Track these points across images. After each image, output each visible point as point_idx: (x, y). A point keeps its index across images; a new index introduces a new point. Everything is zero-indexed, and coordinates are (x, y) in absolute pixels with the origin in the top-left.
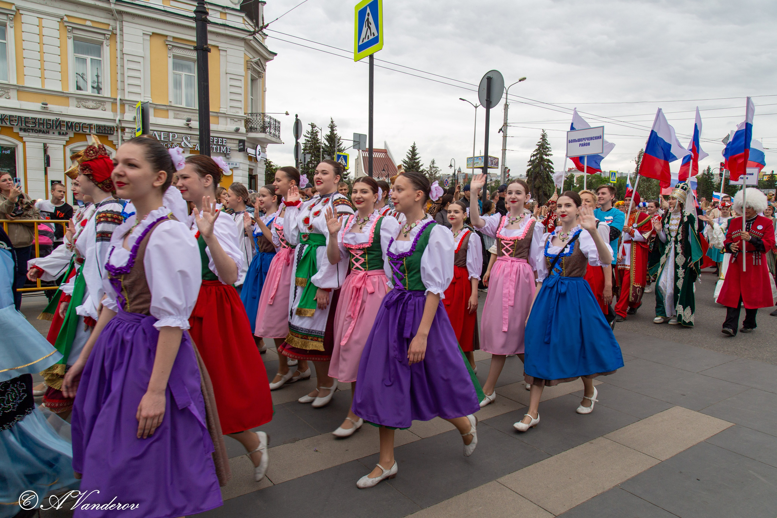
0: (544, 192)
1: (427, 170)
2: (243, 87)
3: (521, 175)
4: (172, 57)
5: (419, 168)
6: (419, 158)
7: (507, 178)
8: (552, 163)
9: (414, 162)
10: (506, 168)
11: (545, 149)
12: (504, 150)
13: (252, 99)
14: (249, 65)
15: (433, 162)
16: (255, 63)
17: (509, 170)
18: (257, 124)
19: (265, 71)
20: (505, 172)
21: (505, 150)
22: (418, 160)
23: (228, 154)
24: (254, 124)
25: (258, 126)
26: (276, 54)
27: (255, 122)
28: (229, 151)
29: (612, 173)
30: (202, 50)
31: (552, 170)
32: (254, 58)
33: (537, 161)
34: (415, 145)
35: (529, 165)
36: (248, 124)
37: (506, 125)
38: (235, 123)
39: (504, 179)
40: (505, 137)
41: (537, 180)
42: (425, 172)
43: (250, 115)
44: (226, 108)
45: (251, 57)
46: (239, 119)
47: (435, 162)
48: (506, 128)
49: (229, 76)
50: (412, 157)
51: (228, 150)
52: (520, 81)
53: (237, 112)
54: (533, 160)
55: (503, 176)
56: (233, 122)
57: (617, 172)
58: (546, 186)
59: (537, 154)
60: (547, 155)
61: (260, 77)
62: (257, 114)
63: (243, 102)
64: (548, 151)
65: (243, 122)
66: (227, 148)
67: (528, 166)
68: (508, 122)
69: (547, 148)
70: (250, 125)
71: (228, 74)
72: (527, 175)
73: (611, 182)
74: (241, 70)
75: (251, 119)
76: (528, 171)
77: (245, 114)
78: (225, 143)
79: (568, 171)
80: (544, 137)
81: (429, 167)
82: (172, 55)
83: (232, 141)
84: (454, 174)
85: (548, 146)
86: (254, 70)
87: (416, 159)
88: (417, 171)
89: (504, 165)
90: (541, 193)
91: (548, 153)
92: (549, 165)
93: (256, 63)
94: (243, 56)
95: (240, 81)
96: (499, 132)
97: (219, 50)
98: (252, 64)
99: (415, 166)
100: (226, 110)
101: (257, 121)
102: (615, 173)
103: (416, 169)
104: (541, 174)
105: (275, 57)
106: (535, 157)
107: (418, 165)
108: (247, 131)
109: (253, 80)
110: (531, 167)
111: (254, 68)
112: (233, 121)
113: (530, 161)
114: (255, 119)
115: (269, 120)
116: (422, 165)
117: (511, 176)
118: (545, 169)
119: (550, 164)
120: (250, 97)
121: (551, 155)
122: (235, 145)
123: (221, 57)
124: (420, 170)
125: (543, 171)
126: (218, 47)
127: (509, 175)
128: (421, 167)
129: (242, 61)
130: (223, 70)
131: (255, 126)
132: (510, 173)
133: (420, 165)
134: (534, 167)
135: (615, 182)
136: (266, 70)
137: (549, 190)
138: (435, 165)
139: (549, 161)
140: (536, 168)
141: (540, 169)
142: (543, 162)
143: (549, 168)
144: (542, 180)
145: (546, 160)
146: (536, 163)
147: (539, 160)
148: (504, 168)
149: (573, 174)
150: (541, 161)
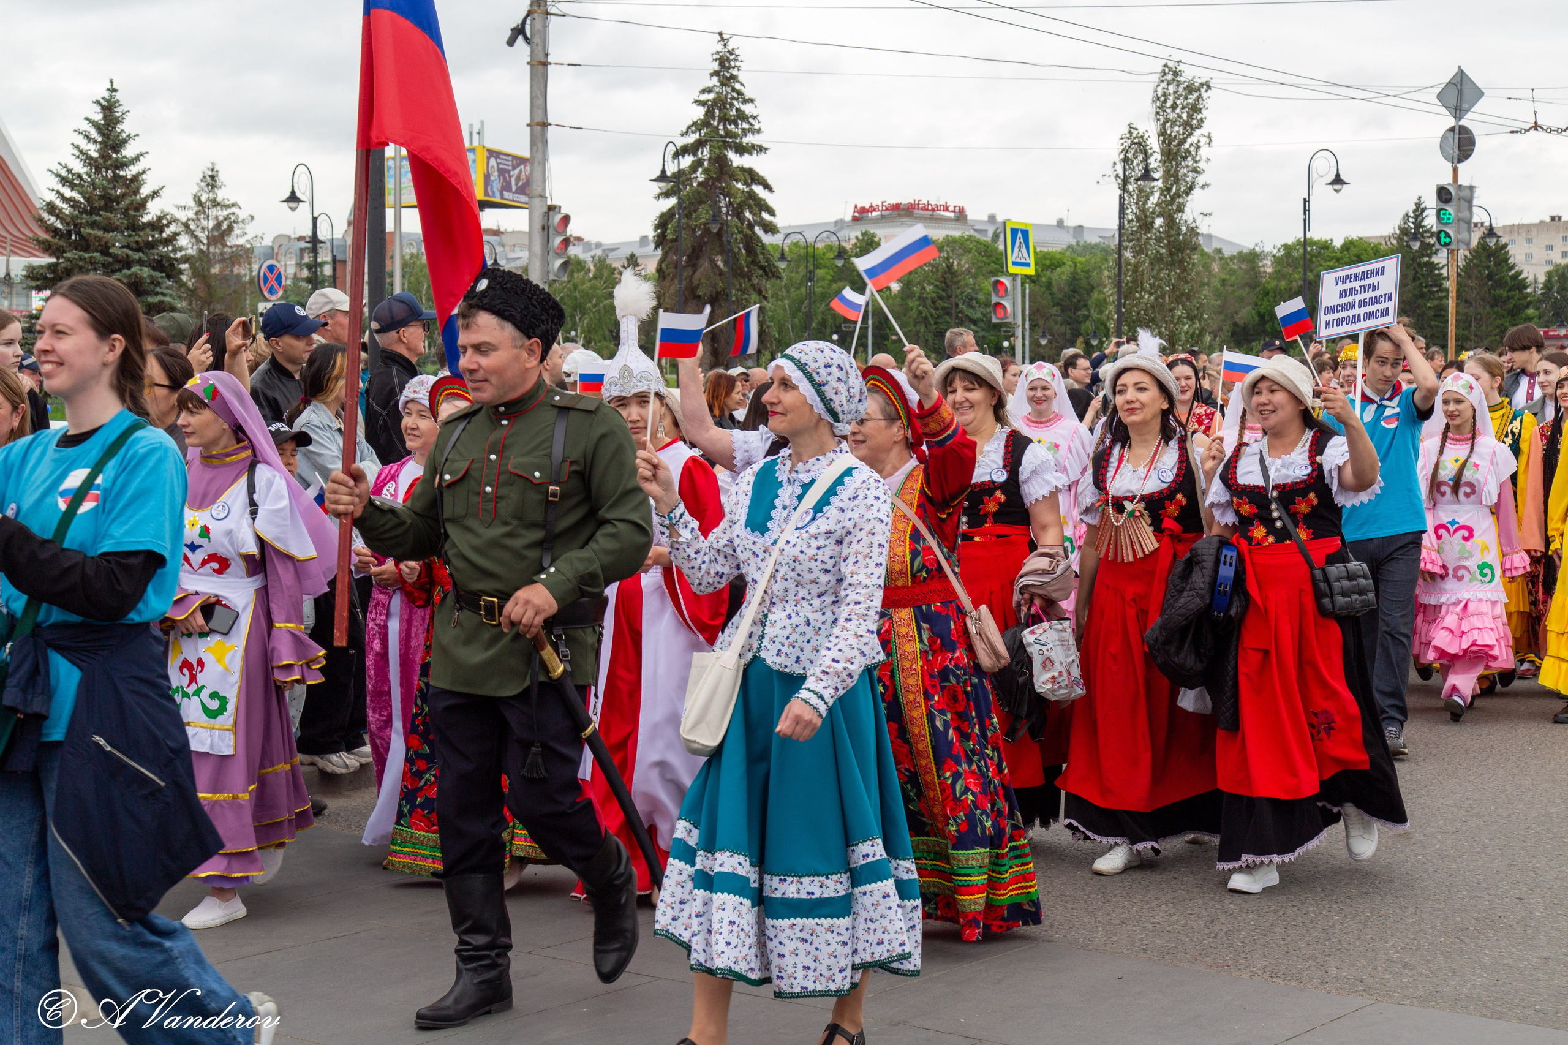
1: (183, 216)
3: (644, 239)
5: (142, 206)
6: (137, 159)
7: (559, 255)
8: (767, 186)
9: (117, 178)
10: (551, 208)
12: (539, 125)
15: (212, 181)
17: (566, 219)
20: (545, 228)
21: (545, 125)
22: (129, 172)
29: (1014, 232)
31: (765, 216)
33: (700, 176)
34: (118, 96)
35: (666, 194)
39: (546, 263)
41: (705, 264)
42: (173, 228)
47: (222, 177)
50: (104, 156)
54: (680, 173)
55: (537, 248)
57: (1060, 223)
58: (743, 291)
59: (700, 144)
60: (741, 150)
67: (658, 197)
69: (742, 116)
72: (660, 241)
73: (1012, 269)
76: (663, 222)
79: (855, 219)
81: (192, 203)
84: (315, 240)
85: (748, 109)
87: (124, 165)
88: (134, 227)
89: (543, 197)
91: (749, 139)
92: (752, 195)
99: (118, 199)
102: (1025, 233)
103: (125, 213)
104: (719, 234)
106: (687, 161)
107: (136, 192)
110: (673, 201)
113: (663, 177)
116: (155, 194)
117: (598, 245)
118: (739, 214)
119: (758, 189)
121: (761, 149)
124: (146, 219)
125: (727, 224)
127: (566, 242)
128: (150, 205)
132: (573, 230)
133: (145, 191)
134: (687, 208)
135: (1031, 271)
138: (221, 195)
139: (752, 177)
140: (695, 211)
141: (716, 216)
142: (728, 185)
143: (756, 209)
144: (726, 263)
145: (740, 175)
146: (695, 184)
147: (706, 171)
148: (539, 210)
149: (874, 235)
150: (719, 179)
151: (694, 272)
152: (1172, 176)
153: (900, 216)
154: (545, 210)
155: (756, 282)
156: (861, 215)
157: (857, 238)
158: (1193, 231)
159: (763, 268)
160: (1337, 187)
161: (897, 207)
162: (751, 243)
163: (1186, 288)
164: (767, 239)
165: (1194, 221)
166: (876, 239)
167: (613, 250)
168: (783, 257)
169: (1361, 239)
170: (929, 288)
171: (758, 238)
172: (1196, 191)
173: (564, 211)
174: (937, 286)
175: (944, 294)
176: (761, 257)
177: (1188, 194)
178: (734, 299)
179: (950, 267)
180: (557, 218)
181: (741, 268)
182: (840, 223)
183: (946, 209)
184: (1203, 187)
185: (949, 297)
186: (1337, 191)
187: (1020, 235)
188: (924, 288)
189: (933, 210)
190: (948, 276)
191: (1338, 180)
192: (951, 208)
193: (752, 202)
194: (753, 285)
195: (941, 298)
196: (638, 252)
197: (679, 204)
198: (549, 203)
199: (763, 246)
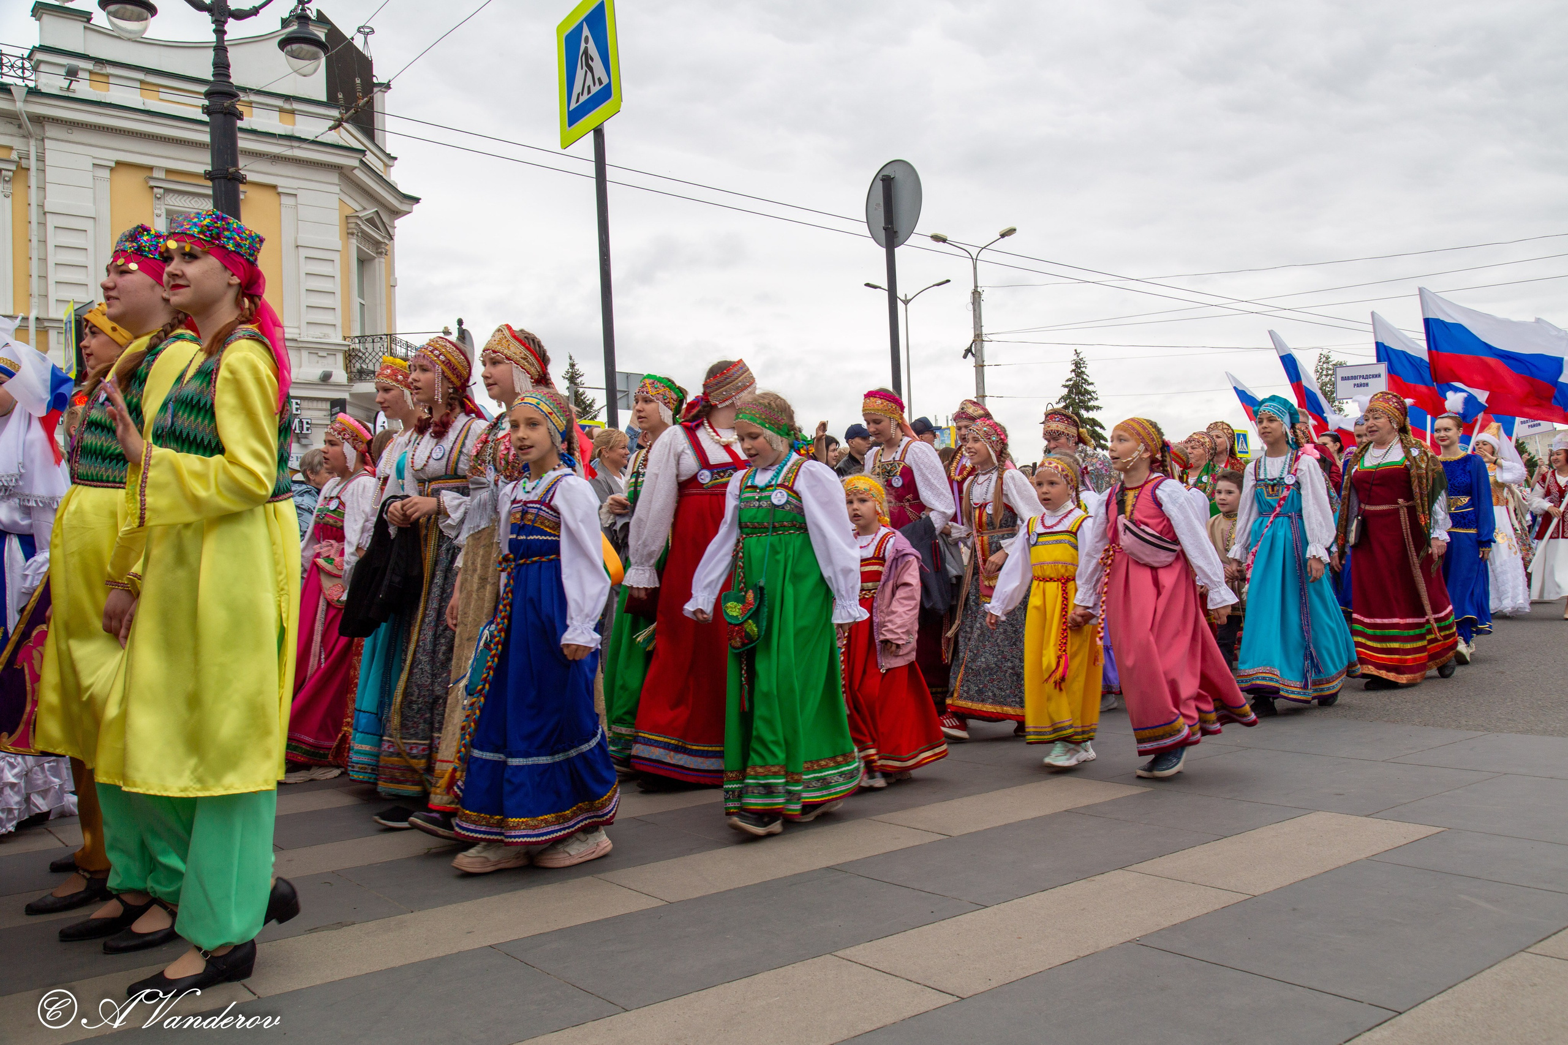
2: (338, 276)
4: (164, 216)
11: (1083, 395)
13: (362, 305)
14: (351, 227)
16: (367, 220)
18: (374, 361)
19: (392, 239)
23: (306, 436)
24: (367, 361)
25: (377, 365)
26: (417, 200)
27: (370, 357)
28: (308, 429)
30: (225, 178)
32: (365, 209)
36: (354, 361)
37: (978, 338)
38: (321, 360)
40: (980, 367)
43: (357, 341)
44: (299, 328)
45: (358, 208)
46: (331, 351)
48: (982, 347)
49: (303, 253)
51: (305, 426)
52: (1003, 236)
53: (325, 336)
56: (314, 358)
61: (381, 253)
62: (374, 338)
63: (339, 311)
64: (1089, 400)
65: (340, 358)
66: (301, 422)
68: (985, 331)
70: (358, 366)
71: (300, 248)
74: (333, 237)
75: (360, 351)
77: (345, 338)
78: (297, 409)
80: (1078, 367)
82: (164, 211)
83: (315, 404)
86: (365, 237)
93: (370, 221)
94: (336, 204)
95: (330, 263)
96: (965, 357)
97: (279, 194)
98: (360, 223)
100: (297, 331)
101: (374, 354)
105: (416, 207)
108: (350, 380)
109: (363, 261)
111: (363, 232)
112: (315, 356)
114: (369, 350)
115: (404, 351)
120: (357, 300)
122: (321, 414)
123: (283, 210)
126: (274, 187)
129: (335, 218)
130: (288, 239)
131: (371, 367)
136: (396, 238)
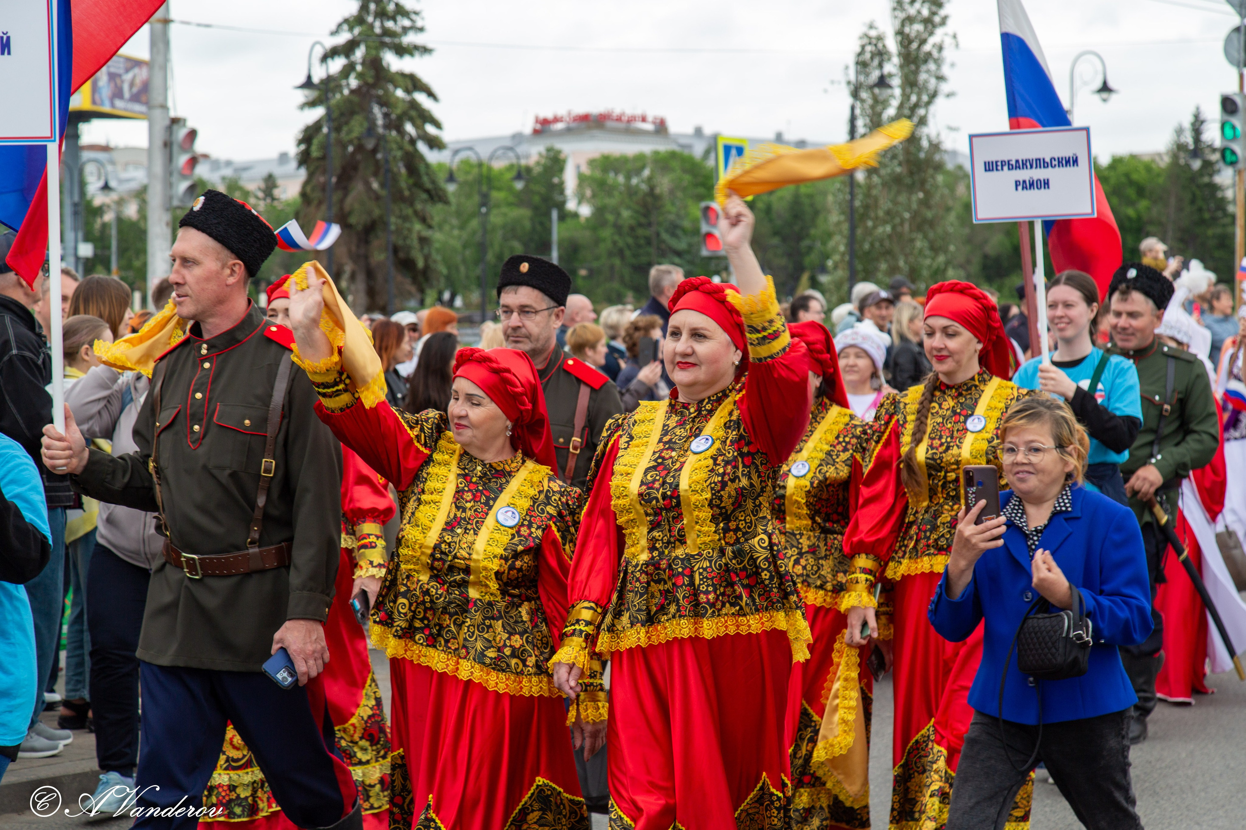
0: (396, 250)
3: (283, 157)
7: (184, 177)
8: (431, 94)
10: (175, 121)
12: (160, 23)
17: (193, 134)
20: (168, 145)
21: (167, 22)
31: (430, 129)
33: (353, 82)
35: (312, 104)
39: (169, 185)
41: (358, 188)
54: (329, 79)
55: (158, 167)
57: (779, 138)
58: (405, 218)
59: (351, 45)
60: (401, 52)
67: (303, 106)
69: (402, 13)
72: (304, 159)
76: (309, 136)
79: (536, 132)
89: (164, 107)
90: (379, 256)
91: (410, 39)
92: (414, 105)
102: (739, 150)
104: (375, 151)
106: (337, 65)
110: (319, 112)
113: (308, 84)
117: (229, 163)
118: (397, 128)
119: (421, 98)
125: (381, 139)
134: (336, 120)
137: (424, 241)
139: (414, 83)
140: (347, 123)
141: (371, 129)
142: (386, 91)
143: (419, 122)
144: (383, 185)
145: (400, 80)
146: (346, 92)
147: (360, 76)
148: (162, 123)
149: (559, 152)
150: (374, 86)
151: (346, 195)
152: (910, 83)
153: (589, 128)
154: (167, 122)
155: (419, 206)
156: (543, 128)
157: (540, 154)
158: (935, 147)
159: (427, 191)
160: (1105, 95)
161: (585, 119)
162: (413, 161)
163: (929, 214)
164: (432, 156)
165: (938, 135)
166: (562, 156)
167: (246, 169)
168: (451, 178)
169: (1133, 157)
170: (626, 214)
171: (422, 158)
172: (940, 101)
173: (191, 124)
174: (637, 212)
175: (643, 220)
176: (425, 179)
177: (929, 103)
178: (393, 227)
179: (652, 188)
180: (182, 133)
181: (400, 191)
182: (518, 137)
183: (644, 119)
184: (949, 95)
185: (649, 225)
186: (1105, 100)
187: (734, 152)
188: (618, 214)
189: (629, 121)
190: (649, 200)
191: (1105, 88)
192: (650, 118)
193: (413, 113)
194: (416, 213)
195: (640, 225)
196: (277, 171)
197: (329, 116)
198: (172, 114)
199: (427, 166)
